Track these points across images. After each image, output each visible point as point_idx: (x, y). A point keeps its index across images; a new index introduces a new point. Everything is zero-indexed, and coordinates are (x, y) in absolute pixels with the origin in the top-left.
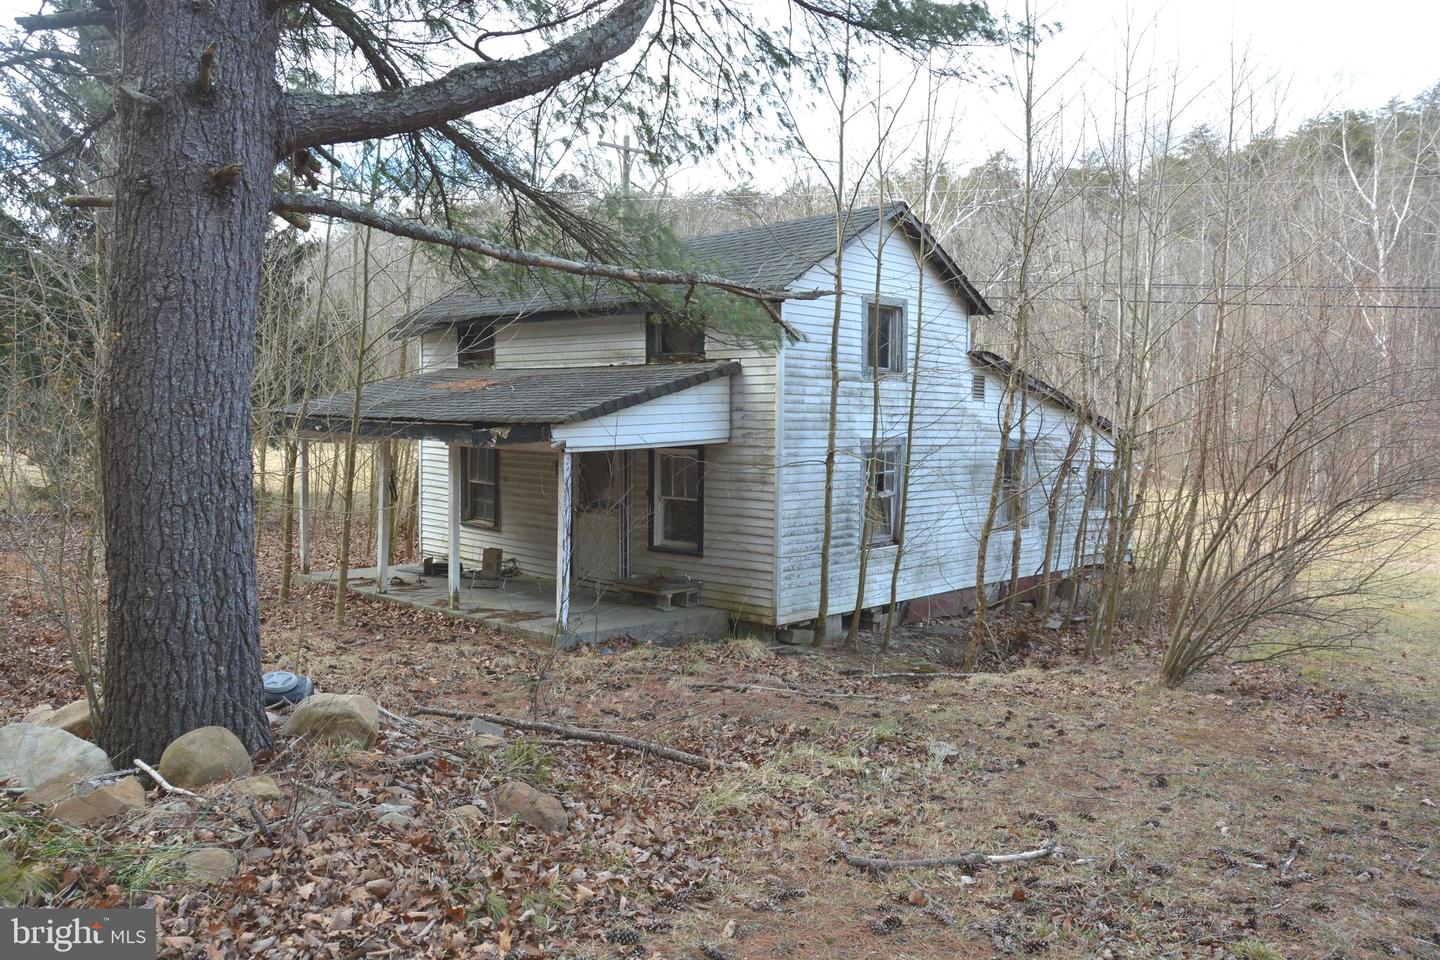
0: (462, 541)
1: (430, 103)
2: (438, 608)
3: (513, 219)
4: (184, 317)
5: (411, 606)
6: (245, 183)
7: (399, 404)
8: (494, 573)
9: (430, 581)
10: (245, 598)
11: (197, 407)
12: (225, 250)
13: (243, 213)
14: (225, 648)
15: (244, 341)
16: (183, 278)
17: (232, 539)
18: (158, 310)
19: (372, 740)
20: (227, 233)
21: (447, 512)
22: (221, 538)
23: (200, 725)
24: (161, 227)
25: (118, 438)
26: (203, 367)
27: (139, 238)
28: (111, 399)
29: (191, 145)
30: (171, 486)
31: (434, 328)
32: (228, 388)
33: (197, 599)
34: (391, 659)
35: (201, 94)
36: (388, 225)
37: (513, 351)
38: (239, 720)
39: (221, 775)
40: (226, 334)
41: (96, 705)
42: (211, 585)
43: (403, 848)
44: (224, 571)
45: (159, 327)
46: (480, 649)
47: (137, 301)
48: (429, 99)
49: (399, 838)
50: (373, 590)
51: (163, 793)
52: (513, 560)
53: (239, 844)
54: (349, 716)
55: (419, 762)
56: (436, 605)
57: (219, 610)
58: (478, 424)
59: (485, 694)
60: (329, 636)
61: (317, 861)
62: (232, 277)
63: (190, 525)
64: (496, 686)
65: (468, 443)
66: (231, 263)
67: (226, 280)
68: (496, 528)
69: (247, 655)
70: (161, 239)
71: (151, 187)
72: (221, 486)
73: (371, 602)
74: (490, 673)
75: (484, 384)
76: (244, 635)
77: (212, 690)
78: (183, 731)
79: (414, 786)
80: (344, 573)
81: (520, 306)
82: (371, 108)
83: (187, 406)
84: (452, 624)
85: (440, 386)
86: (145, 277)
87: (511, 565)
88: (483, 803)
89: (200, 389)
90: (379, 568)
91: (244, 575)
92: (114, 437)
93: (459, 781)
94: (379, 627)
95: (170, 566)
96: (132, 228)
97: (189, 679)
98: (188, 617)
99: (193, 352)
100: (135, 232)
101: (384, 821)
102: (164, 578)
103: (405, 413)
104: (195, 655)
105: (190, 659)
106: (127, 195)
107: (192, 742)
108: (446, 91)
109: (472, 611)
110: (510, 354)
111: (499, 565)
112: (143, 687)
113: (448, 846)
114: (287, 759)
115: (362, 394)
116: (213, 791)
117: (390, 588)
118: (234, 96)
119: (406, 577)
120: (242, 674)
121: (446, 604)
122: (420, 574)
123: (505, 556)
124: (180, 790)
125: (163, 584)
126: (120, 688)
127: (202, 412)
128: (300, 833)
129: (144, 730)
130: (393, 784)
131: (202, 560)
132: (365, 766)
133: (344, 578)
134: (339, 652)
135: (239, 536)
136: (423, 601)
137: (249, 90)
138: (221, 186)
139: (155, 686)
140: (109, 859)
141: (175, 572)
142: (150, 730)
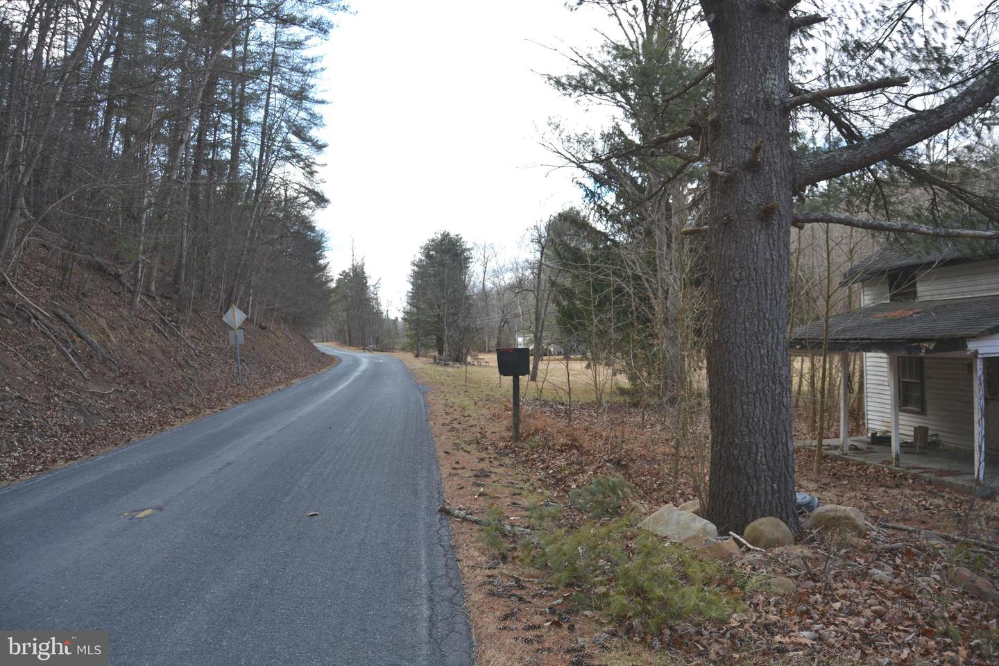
0: (900, 422)
1: (881, 147)
2: (884, 466)
3: (932, 203)
4: (751, 289)
5: (865, 463)
6: (779, 211)
7: (851, 329)
8: (923, 444)
9: (876, 448)
10: (787, 445)
11: (760, 339)
12: (771, 250)
13: (779, 228)
14: (777, 474)
15: (782, 299)
16: (749, 268)
17: (780, 412)
18: (736, 286)
19: (862, 534)
20: (771, 241)
21: (889, 402)
22: (774, 411)
23: (763, 516)
24: (736, 242)
25: (717, 357)
26: (762, 316)
27: (724, 249)
28: (713, 336)
29: (749, 195)
30: (747, 382)
31: (870, 276)
32: (775, 326)
33: (761, 445)
34: (856, 496)
35: (753, 167)
36: (861, 224)
37: (931, 288)
38: (784, 516)
39: (779, 543)
40: (773, 297)
41: (703, 505)
42: (769, 438)
43: (890, 593)
44: (776, 430)
45: (738, 295)
46: (917, 493)
47: (725, 282)
48: (880, 144)
49: (887, 588)
50: (837, 453)
51: (749, 549)
52: (936, 435)
53: (796, 578)
54: (847, 518)
55: (893, 549)
56: (883, 463)
57: (774, 452)
58: (911, 340)
59: (923, 522)
60: (811, 480)
61: (841, 592)
62: (775, 265)
63: (758, 404)
64: (931, 518)
65: (904, 353)
66: (774, 257)
67: (772, 267)
68: (922, 412)
69: (788, 478)
70: (737, 248)
71: (729, 220)
72: (773, 382)
73: (836, 461)
74: (926, 509)
75: (911, 312)
76: (787, 467)
77: (770, 497)
78: (754, 519)
79: (891, 562)
80: (820, 441)
81: (936, 257)
82: (845, 156)
83: (754, 338)
84: (895, 477)
85: (878, 316)
86: (729, 270)
87: (935, 438)
88: (938, 577)
89: (761, 329)
90: (841, 439)
91: (786, 432)
92: (715, 356)
93: (920, 563)
94: (844, 476)
95: (747, 426)
96: (720, 243)
97: (758, 490)
98: (757, 455)
99: (756, 308)
100: (722, 245)
101: (877, 577)
102: (744, 433)
103: (858, 335)
104: (761, 477)
105: (758, 478)
106: (716, 226)
107: (762, 524)
108: (890, 138)
109: (908, 468)
110: (927, 291)
111: (926, 438)
112: (733, 493)
113: (918, 596)
114: (813, 540)
115: (829, 324)
116: (777, 550)
117: (849, 452)
118: (770, 165)
119: (859, 445)
120: (785, 489)
121: (890, 463)
122: (869, 444)
123: (930, 432)
124: (758, 549)
125: (743, 436)
126: (719, 494)
127: (763, 341)
128: (829, 576)
129: (732, 517)
130: (878, 559)
131: (764, 423)
132: (860, 548)
133: (820, 445)
134: (820, 490)
135: (784, 411)
136: (873, 461)
137: (777, 160)
138: (767, 215)
139: (739, 493)
140: (732, 575)
141: (750, 430)
142: (736, 517)
